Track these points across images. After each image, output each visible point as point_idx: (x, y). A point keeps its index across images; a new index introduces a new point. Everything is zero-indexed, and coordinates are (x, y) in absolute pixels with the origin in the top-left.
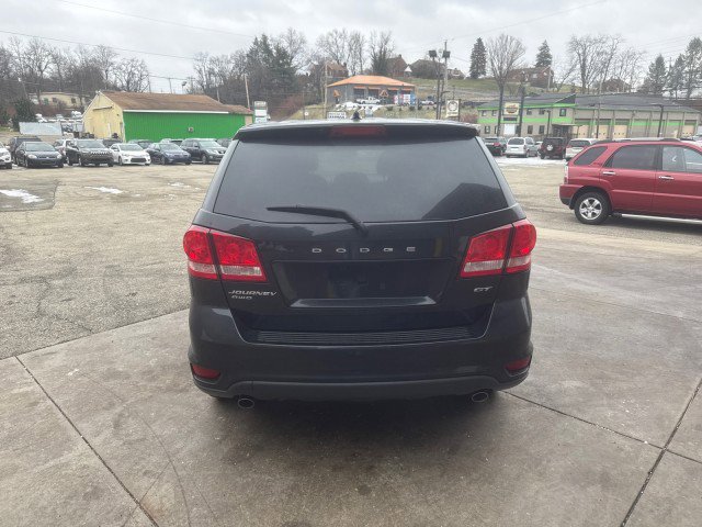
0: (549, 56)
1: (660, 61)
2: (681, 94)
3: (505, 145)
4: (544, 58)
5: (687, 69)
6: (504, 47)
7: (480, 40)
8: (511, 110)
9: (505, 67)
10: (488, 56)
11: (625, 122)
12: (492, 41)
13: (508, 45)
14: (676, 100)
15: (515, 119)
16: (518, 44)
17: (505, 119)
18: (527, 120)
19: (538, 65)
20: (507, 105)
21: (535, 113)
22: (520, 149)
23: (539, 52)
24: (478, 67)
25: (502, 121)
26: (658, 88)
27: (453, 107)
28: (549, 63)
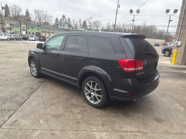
0: (29, 13)
1: (57, 19)
2: (62, 27)
3: (28, 37)
4: (27, 13)
5: (63, 22)
6: (15, 8)
7: (6, 5)
8: (24, 27)
9: (17, 14)
10: (10, 10)
11: (53, 33)
12: (11, 6)
13: (17, 8)
14: (62, 29)
15: (25, 30)
16: (20, 8)
17: (22, 30)
18: (29, 31)
19: (26, 15)
20: (22, 26)
21: (30, 29)
22: (33, 39)
23: (26, 12)
24: (7, 13)
25: (21, 30)
26: (57, 25)
27: (8, 25)
28: (29, 15)
